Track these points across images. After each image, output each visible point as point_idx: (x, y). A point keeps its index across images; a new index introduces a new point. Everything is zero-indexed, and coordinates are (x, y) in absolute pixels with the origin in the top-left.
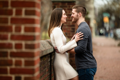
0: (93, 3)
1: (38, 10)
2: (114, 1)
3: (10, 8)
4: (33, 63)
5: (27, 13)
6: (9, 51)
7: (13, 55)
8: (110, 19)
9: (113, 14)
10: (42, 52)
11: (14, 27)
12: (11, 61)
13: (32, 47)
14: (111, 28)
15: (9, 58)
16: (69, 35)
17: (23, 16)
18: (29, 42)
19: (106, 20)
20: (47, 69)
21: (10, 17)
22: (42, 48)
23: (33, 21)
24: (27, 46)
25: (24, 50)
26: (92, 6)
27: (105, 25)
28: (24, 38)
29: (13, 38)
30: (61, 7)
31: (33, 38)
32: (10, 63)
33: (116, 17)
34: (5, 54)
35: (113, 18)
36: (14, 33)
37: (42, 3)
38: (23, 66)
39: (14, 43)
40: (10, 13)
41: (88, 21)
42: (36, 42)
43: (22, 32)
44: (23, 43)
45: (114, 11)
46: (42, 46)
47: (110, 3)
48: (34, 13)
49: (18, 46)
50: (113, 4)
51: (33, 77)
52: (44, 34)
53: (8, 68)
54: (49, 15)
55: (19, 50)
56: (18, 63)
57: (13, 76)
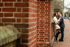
4: (50, 25)
5: (48, 13)
6: (44, 22)
7: (45, 23)
11: (45, 16)
13: (50, 21)
16: (58, 19)
19: (67, 15)
20: (53, 27)
22: (52, 22)
23: (50, 15)
24: (48, 21)
26: (63, 12)
28: (48, 19)
29: (45, 19)
31: (50, 19)
32: (44, 25)
33: (69, 14)
38: (47, 26)
39: (45, 20)
40: (44, 13)
41: (62, 15)
46: (52, 21)
48: (50, 13)
49: (46, 21)
50: (68, 11)
57: (45, 28)
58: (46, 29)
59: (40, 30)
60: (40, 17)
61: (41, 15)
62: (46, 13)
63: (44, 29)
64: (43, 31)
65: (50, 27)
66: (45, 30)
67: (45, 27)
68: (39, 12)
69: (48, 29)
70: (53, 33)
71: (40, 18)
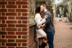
0: (54, 2)
1: (28, 6)
2: (64, 1)
3: (15, 5)
4: (26, 30)
5: (23, 7)
6: (15, 24)
7: (17, 26)
8: (62, 9)
9: (63, 7)
10: (31, 24)
11: (17, 13)
12: (16, 29)
13: (26, 22)
14: (62, 13)
15: (15, 27)
17: (22, 8)
18: (24, 20)
20: (33, 32)
21: (15, 9)
23: (26, 11)
25: (22, 24)
26: (54, 4)
27: (60, 12)
28: (22, 18)
29: (17, 18)
30: (40, 4)
31: (26, 18)
32: (16, 30)
33: (65, 9)
34: (14, 26)
35: (64, 9)
36: (17, 16)
37: (31, 3)
38: (22, 31)
39: (17, 20)
40: (16, 7)
42: (27, 20)
43: (21, 16)
44: (22, 20)
45: (64, 6)
47: (62, 2)
48: (26, 7)
49: (20, 22)
50: (63, 3)
51: (26, 36)
52: (32, 17)
53: (15, 32)
54: (34, 8)
55: (20, 24)
56: (20, 30)
57: (17, 36)
58: (19, 37)
59: (7, 39)
60: (7, 14)
61: (9, 10)
62: (20, 7)
63: (15, 37)
64: (13, 41)
65: (26, 33)
66: (17, 38)
67: (17, 33)
68: (5, 6)
69: (23, 37)
70: (34, 45)
71: (8, 17)
